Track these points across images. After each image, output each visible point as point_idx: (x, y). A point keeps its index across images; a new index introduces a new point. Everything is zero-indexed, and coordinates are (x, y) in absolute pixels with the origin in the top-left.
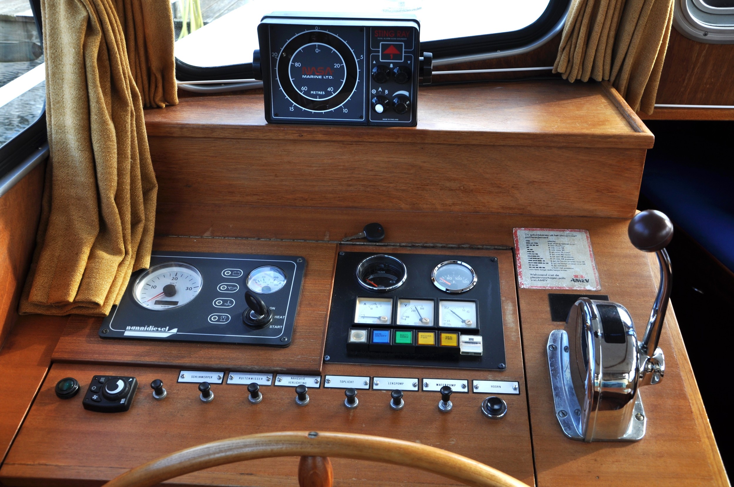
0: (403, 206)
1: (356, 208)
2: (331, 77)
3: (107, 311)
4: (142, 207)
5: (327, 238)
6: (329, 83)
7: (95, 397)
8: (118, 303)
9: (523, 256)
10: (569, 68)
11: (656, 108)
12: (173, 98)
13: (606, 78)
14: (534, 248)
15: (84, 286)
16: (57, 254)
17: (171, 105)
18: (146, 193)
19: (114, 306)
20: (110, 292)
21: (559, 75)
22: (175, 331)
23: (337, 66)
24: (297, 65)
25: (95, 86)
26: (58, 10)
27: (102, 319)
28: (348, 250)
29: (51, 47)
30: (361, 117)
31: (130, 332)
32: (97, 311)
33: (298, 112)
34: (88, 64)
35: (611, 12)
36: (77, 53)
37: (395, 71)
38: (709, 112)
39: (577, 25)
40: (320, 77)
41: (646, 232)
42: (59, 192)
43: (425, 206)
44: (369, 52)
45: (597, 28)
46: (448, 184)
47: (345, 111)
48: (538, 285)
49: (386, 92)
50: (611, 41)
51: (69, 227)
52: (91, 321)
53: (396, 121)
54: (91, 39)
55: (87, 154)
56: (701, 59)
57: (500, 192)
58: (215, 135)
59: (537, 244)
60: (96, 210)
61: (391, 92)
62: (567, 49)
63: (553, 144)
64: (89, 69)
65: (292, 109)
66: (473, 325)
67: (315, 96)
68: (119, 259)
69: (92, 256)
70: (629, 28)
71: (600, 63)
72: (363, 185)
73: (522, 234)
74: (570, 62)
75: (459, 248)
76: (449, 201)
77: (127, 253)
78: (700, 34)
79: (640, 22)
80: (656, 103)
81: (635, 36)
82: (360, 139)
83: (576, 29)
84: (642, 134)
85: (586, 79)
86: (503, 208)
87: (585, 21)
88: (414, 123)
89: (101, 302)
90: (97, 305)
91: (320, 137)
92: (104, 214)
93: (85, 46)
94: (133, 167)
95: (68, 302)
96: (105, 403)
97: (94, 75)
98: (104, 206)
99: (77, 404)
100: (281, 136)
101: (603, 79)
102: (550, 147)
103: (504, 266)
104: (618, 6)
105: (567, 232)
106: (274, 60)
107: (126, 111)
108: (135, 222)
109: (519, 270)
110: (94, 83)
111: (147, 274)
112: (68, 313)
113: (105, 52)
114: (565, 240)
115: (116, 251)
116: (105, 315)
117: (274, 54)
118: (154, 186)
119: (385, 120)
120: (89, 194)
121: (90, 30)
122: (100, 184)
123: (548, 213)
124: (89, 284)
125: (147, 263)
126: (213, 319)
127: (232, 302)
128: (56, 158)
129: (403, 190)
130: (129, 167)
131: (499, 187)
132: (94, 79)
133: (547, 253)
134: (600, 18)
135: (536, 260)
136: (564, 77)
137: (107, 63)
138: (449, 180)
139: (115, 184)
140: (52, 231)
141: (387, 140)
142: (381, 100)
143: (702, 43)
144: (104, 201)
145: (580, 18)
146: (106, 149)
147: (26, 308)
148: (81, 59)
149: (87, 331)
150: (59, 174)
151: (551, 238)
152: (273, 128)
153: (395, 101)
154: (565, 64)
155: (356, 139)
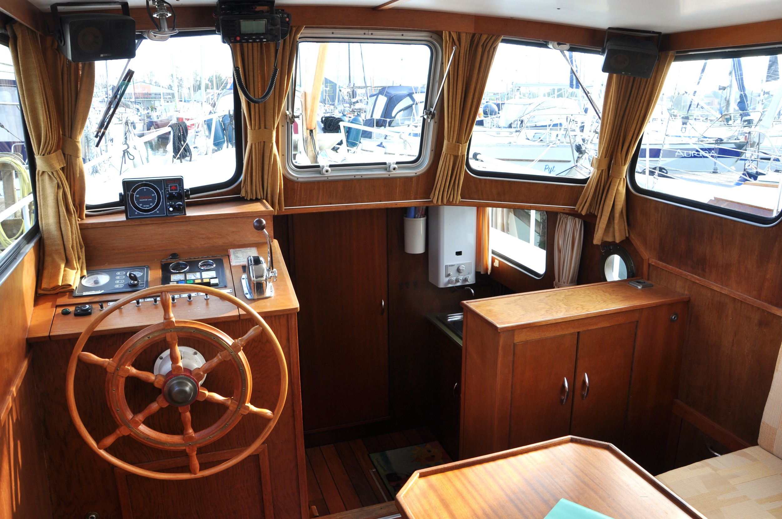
0: (185, 247)
1: (166, 250)
2: (151, 200)
3: (75, 288)
4: (80, 253)
5: (156, 260)
6: (150, 202)
7: (78, 311)
8: (77, 286)
9: (232, 257)
10: (247, 195)
11: (285, 209)
12: (83, 217)
13: (262, 197)
14: (236, 254)
15: (64, 280)
16: (50, 271)
17: (82, 219)
18: (81, 249)
19: (76, 287)
20: (74, 282)
21: (243, 197)
22: (103, 291)
23: (153, 195)
24: (137, 196)
25: (62, 207)
26: (45, 181)
27: (72, 291)
28: (165, 262)
29: (42, 195)
30: (164, 214)
31: (84, 294)
32: (71, 288)
33: (139, 214)
34: (59, 199)
35: (258, 172)
36: (55, 195)
37: (176, 195)
38: (307, 209)
39: (246, 177)
40: (147, 200)
41: (258, 225)
42: (47, 249)
43: (193, 246)
44: (165, 189)
45: (254, 178)
46: (201, 236)
47: (158, 212)
48: (238, 264)
49: (173, 203)
50: (261, 183)
51: (54, 261)
52: (68, 293)
53: (178, 214)
54: (59, 190)
55: (60, 232)
56: (299, 189)
57: (222, 237)
58: (106, 226)
59: (237, 253)
60: (64, 253)
61: (175, 203)
62: (244, 187)
63: (238, 216)
64: (59, 201)
65: (136, 213)
66: (215, 276)
67: (145, 207)
68: (75, 271)
69: (65, 271)
70: (266, 177)
71: (258, 192)
72: (168, 240)
73: (231, 251)
74: (246, 192)
75: (208, 257)
76: (203, 243)
77: (78, 269)
78: (296, 179)
79: (269, 174)
80: (285, 207)
81: (269, 180)
82: (165, 222)
83: (246, 179)
84: (269, 210)
85: (254, 198)
86: (224, 243)
87: (249, 175)
88: (185, 214)
89: (71, 283)
90: (70, 285)
91: (149, 222)
92: (67, 255)
93: (57, 193)
95: (59, 285)
96: (82, 312)
97: (61, 203)
98: (67, 252)
99: (72, 315)
100: (133, 223)
101: (261, 198)
102: (237, 218)
103: (225, 261)
104: (260, 169)
105: (249, 248)
106: (128, 195)
107: (72, 217)
108: (79, 258)
109: (230, 261)
110: (62, 205)
111: (85, 278)
112: (58, 292)
113: (64, 195)
114: (248, 251)
115: (73, 268)
116: (74, 289)
117: (128, 193)
118: (83, 247)
119: (174, 214)
120: (62, 247)
121: (58, 187)
122: (65, 243)
123: (241, 244)
124: (66, 279)
125: (85, 272)
126: (117, 286)
127: (123, 281)
128: (45, 236)
129: (184, 241)
130: (75, 238)
131: (221, 235)
132: (61, 204)
133: (241, 255)
134: (254, 174)
135: (237, 257)
136: (246, 198)
137: (64, 199)
138: (201, 234)
139: (71, 243)
140: (46, 264)
141: (175, 221)
142: (171, 206)
143: (298, 182)
144: (67, 249)
145: (247, 175)
146: (67, 230)
147: (40, 292)
148: (56, 197)
149: (67, 296)
150: (47, 242)
151: (242, 251)
152: (129, 220)
153: (177, 206)
154: (245, 193)
155: (163, 222)
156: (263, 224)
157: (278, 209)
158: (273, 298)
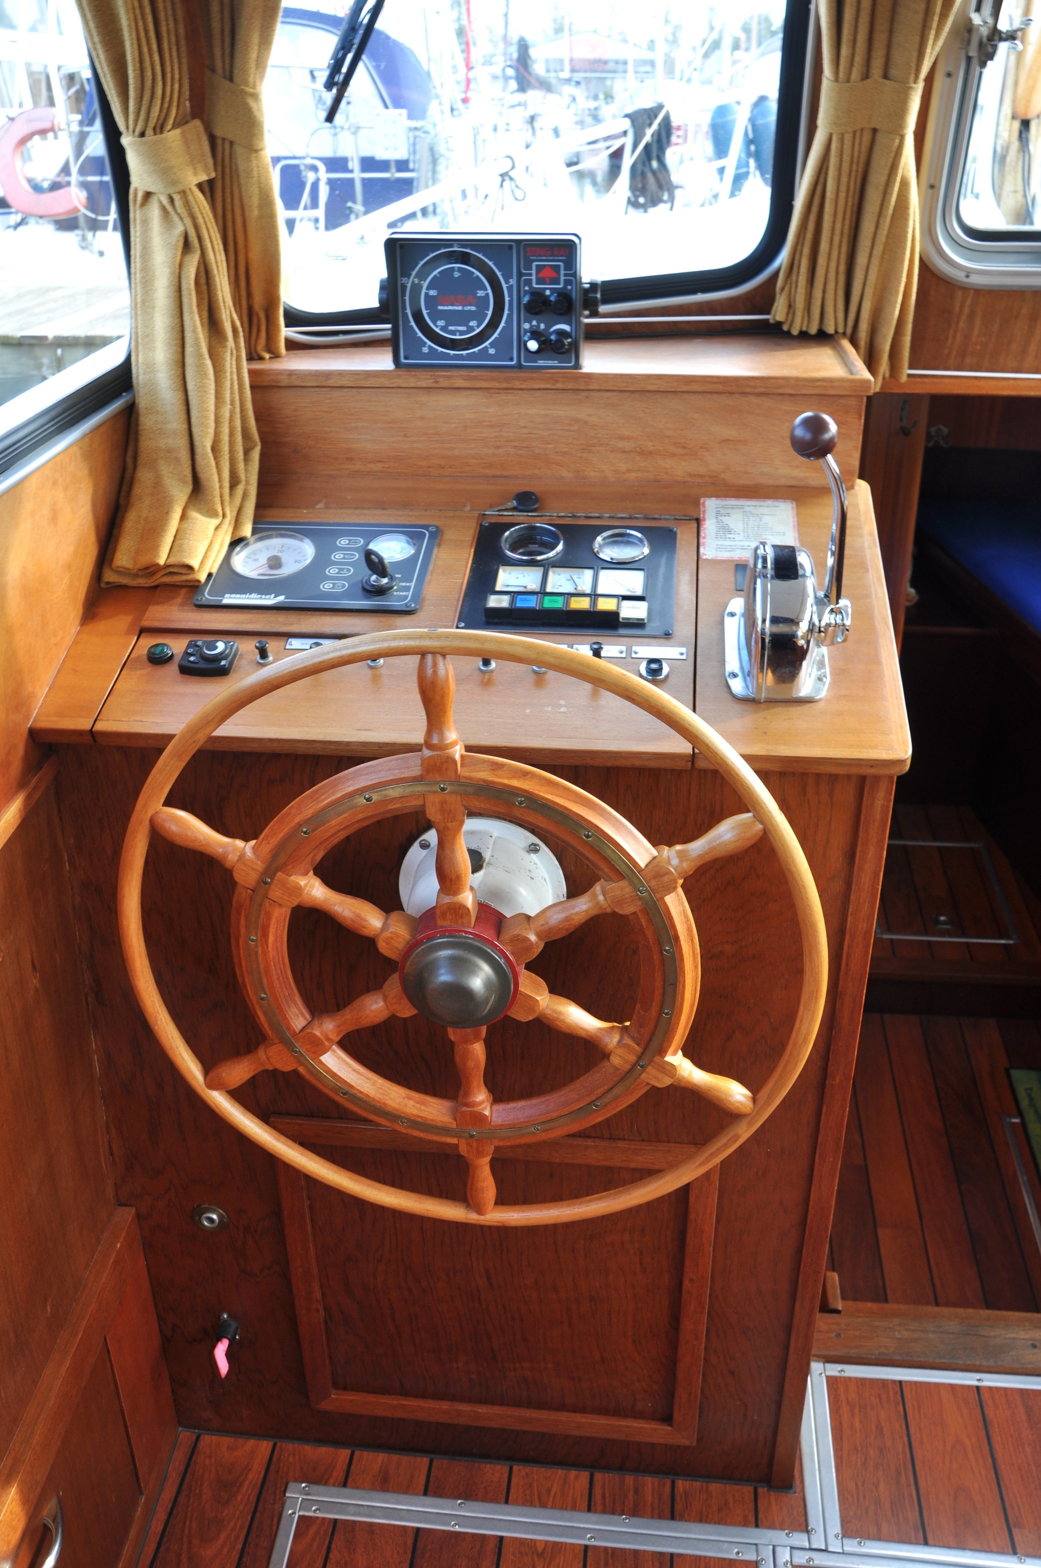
0: (564, 473)
1: (505, 477)
2: (473, 308)
3: (203, 578)
4: (241, 466)
5: (468, 508)
6: (471, 316)
7: (192, 659)
8: (214, 571)
9: (709, 526)
10: (791, 315)
11: (909, 376)
12: (278, 348)
13: (841, 330)
14: (724, 519)
15: (175, 549)
16: (144, 515)
17: (276, 356)
18: (247, 452)
19: (210, 575)
20: (205, 557)
21: (779, 324)
22: (281, 598)
23: (481, 293)
24: (433, 293)
25: (192, 313)
26: (150, 226)
27: (195, 587)
28: (493, 520)
29: (141, 270)
30: (511, 359)
31: (228, 600)
32: (190, 577)
33: (433, 354)
34: (184, 286)
35: (837, 239)
36: (172, 273)
37: (552, 299)
38: (982, 382)
39: (797, 257)
40: (460, 308)
41: (808, 436)
42: (147, 443)
43: (592, 474)
44: (520, 275)
45: (822, 261)
46: (620, 444)
47: (492, 351)
48: (724, 555)
49: (542, 326)
50: (842, 278)
51: (158, 484)
52: (183, 591)
53: (555, 363)
54: (188, 258)
55: (180, 395)
56: (966, 310)
57: (686, 454)
58: (331, 383)
59: (728, 515)
60: (189, 462)
61: (548, 326)
62: (787, 289)
63: (749, 390)
64: (185, 293)
65: (425, 350)
66: (639, 592)
67: (453, 333)
68: (215, 522)
69: (183, 517)
70: (861, 260)
71: (830, 309)
72: (515, 447)
73: (711, 505)
74: (791, 306)
75: (630, 518)
76: (623, 467)
77: (224, 516)
78: (960, 276)
79: (875, 252)
80: (910, 368)
81: (870, 271)
82: (510, 386)
83: (796, 262)
84: (857, 377)
85: (813, 330)
86: (690, 475)
87: (806, 251)
88: (577, 366)
89: (195, 563)
90: (190, 568)
91: (460, 383)
92: (198, 468)
93: (181, 265)
94: (232, 413)
95: (158, 565)
96: (203, 665)
97: (190, 299)
98: (198, 458)
99: (172, 669)
100: (412, 383)
101: (836, 332)
102: (745, 394)
103: (684, 535)
104: (846, 231)
105: (769, 502)
106: (404, 287)
107: (225, 347)
108: (234, 483)
109: (701, 541)
110: (191, 308)
111: (247, 545)
112: (156, 583)
113: (203, 274)
114: (765, 510)
115: (212, 514)
116: (199, 581)
117: (404, 280)
118: (256, 445)
119: (541, 363)
120: (182, 443)
121: (187, 246)
122: (195, 430)
123: (747, 482)
124: (181, 546)
125: (247, 530)
126: (326, 586)
127: (349, 570)
128: (142, 403)
129: (565, 453)
130: (227, 415)
131: (684, 447)
132: (191, 304)
133: (740, 525)
134: (824, 246)
135: (725, 530)
136: (785, 328)
137: (205, 287)
138: (623, 438)
139: (211, 431)
140: (137, 490)
141: (543, 386)
142: (535, 335)
143: (965, 289)
144: (198, 450)
145: (799, 248)
146: (202, 388)
147: (110, 577)
148: (177, 280)
149: (179, 600)
150: (146, 422)
151: (746, 509)
152: (400, 372)
153: (553, 337)
154: (785, 310)
155: (505, 385)
156: (827, 436)
157: (887, 375)
158: (821, 705)
